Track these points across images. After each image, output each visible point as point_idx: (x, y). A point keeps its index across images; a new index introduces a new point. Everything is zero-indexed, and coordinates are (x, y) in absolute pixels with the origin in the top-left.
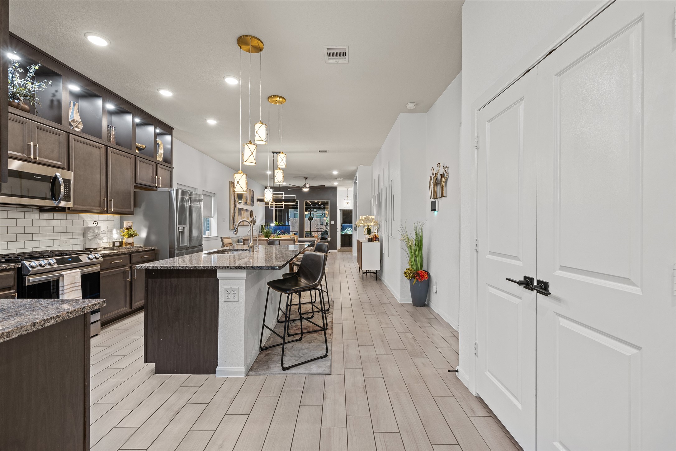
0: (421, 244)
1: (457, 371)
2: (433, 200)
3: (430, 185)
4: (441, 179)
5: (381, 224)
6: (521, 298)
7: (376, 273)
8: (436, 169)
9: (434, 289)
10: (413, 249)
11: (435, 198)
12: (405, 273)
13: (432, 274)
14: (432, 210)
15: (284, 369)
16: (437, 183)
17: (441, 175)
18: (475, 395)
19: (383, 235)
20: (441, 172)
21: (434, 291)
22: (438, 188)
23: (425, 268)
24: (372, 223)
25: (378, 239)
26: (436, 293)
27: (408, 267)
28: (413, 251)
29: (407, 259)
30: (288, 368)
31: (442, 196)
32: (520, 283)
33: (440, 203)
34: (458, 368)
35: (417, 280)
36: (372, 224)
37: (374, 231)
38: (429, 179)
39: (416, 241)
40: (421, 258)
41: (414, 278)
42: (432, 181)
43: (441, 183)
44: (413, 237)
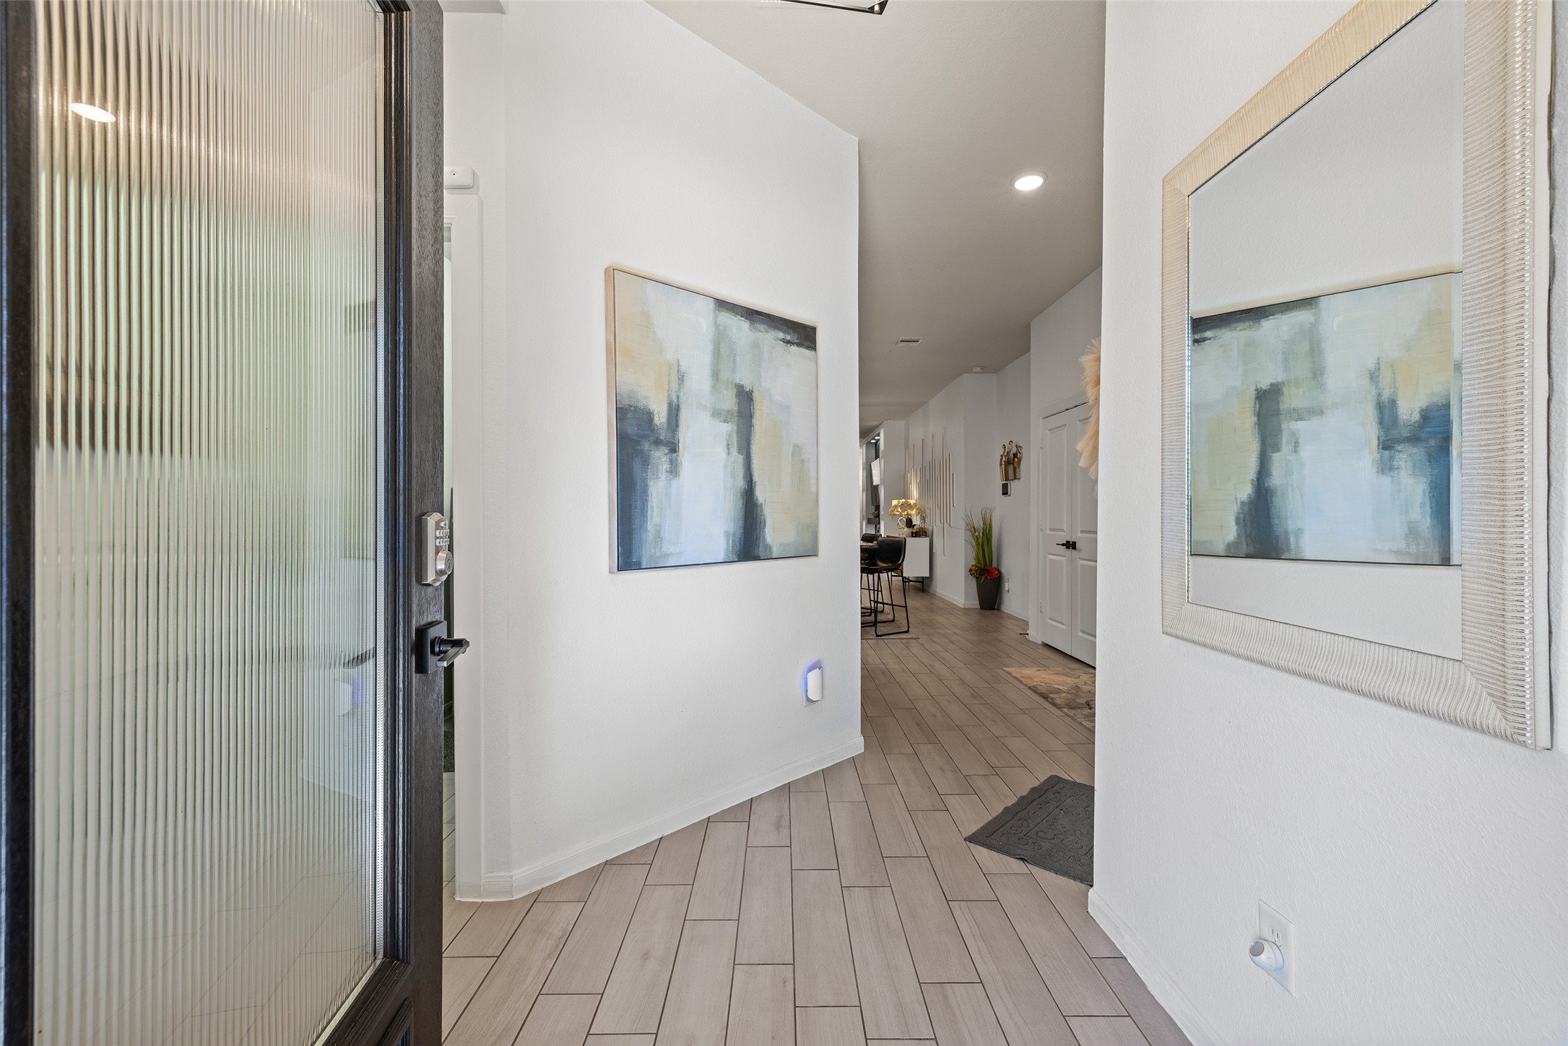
0: (991, 535)
1: (1028, 634)
2: (1005, 482)
3: (1001, 465)
4: (1014, 460)
5: (928, 511)
6: (1065, 556)
7: (922, 582)
8: (1007, 446)
9: (1006, 586)
10: (980, 541)
11: (1007, 479)
12: (971, 570)
13: (1003, 571)
14: (1003, 494)
15: (877, 636)
16: (1008, 463)
17: (1014, 454)
18: (1040, 643)
19: (935, 525)
20: (1014, 450)
21: (1007, 589)
22: (1011, 469)
23: (994, 565)
24: (915, 510)
25: (926, 533)
26: (1008, 591)
27: (974, 563)
28: (981, 544)
29: (972, 554)
30: (881, 636)
31: (1015, 478)
32: (1063, 545)
33: (1013, 486)
34: (1028, 632)
35: (986, 577)
36: (914, 512)
37: (916, 521)
38: (1000, 457)
39: (983, 530)
40: (991, 551)
41: (982, 575)
42: (1004, 459)
43: (1013, 463)
44: (979, 524)
